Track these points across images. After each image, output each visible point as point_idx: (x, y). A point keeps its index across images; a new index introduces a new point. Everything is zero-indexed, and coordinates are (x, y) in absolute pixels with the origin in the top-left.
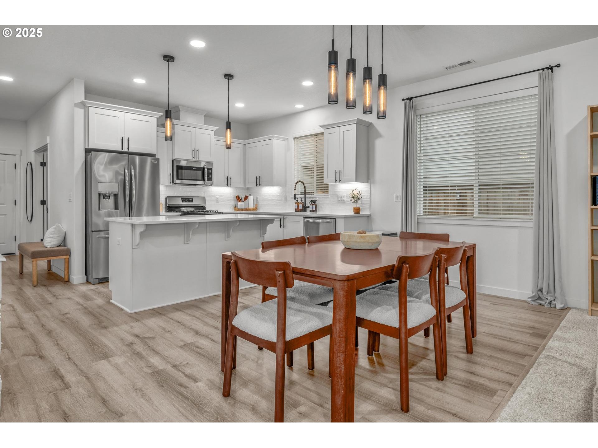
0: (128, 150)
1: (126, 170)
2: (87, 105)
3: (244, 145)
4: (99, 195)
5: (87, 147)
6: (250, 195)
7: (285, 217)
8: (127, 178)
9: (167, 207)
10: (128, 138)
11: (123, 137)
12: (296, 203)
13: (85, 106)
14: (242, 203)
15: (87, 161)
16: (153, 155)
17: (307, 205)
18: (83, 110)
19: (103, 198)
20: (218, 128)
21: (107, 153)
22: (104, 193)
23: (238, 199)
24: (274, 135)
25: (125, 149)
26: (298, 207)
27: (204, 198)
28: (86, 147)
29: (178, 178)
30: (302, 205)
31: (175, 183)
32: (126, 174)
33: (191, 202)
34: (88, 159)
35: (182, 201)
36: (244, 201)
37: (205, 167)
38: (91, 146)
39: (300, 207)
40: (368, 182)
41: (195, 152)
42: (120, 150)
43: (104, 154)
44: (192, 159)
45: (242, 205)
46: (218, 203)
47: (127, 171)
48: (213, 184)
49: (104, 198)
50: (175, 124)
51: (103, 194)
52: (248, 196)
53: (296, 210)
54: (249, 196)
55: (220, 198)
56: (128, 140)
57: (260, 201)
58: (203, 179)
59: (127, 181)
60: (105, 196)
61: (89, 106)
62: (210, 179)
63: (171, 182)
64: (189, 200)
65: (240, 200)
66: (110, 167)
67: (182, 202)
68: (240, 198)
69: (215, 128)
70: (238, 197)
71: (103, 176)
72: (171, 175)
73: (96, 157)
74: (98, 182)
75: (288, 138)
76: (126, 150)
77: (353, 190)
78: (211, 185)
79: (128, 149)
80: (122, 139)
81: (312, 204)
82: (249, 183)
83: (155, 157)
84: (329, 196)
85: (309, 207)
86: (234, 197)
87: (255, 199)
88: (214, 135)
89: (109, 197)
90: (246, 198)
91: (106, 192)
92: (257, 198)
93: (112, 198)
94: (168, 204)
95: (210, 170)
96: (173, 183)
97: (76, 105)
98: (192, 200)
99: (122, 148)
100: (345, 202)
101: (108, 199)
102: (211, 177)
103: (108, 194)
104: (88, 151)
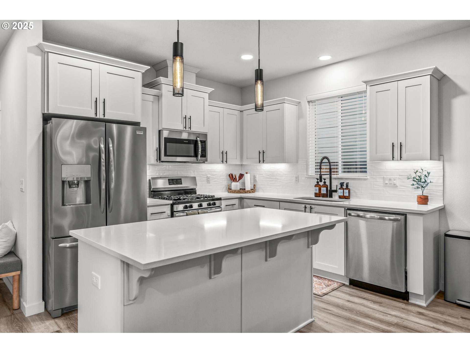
0: (104, 117)
1: (102, 144)
2: (46, 50)
3: (241, 111)
4: (63, 182)
5: (46, 112)
6: (247, 173)
7: (313, 206)
8: (103, 156)
9: (151, 191)
10: (104, 99)
11: (96, 98)
12: (316, 186)
13: (42, 51)
14: (238, 184)
15: (47, 132)
16: (136, 124)
17: (334, 188)
18: (40, 58)
19: (68, 186)
20: (214, 89)
21: (75, 121)
22: (70, 179)
23: (232, 178)
24: (286, 98)
25: (100, 116)
26: (320, 190)
27: (194, 178)
28: (44, 112)
29: (166, 155)
30: (326, 188)
31: (162, 161)
32: (102, 151)
33: (180, 184)
34: (48, 130)
35: (169, 182)
36: (239, 180)
37: (198, 139)
38: (52, 111)
39: (324, 191)
40: (439, 160)
41: (187, 120)
42: (93, 116)
43: (71, 122)
44: (183, 129)
45: (237, 185)
46: (209, 183)
47: (102, 146)
48: (207, 161)
49: (70, 187)
50: (162, 83)
51: (68, 181)
52: (243, 175)
53: (316, 195)
54: (245, 175)
55: (211, 177)
56: (104, 102)
57: (258, 180)
58: (196, 155)
59: (103, 159)
60: (71, 184)
61: (48, 52)
62: (204, 155)
63: (157, 160)
64: (178, 181)
65: (234, 178)
66: (79, 141)
67: (169, 184)
68: (234, 177)
69: (211, 90)
70: (232, 175)
71: (70, 153)
72: (157, 150)
73: (58, 126)
74: (62, 163)
75: (300, 101)
76: (102, 117)
77: (417, 171)
78: (204, 162)
79: (104, 115)
80: (96, 101)
81: (341, 188)
82: (247, 159)
83: (140, 126)
84: (368, 177)
85: (336, 191)
86: (227, 176)
87: (252, 177)
88: (209, 99)
89: (78, 185)
90: (241, 176)
91: (74, 178)
92: (254, 177)
93: (82, 186)
94: (152, 187)
95: (204, 143)
96: (159, 160)
97: (30, 50)
98: (181, 182)
99: (96, 114)
100: (397, 186)
101: (75, 187)
102: (205, 153)
103: (76, 181)
104: (47, 118)
